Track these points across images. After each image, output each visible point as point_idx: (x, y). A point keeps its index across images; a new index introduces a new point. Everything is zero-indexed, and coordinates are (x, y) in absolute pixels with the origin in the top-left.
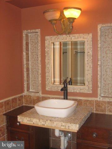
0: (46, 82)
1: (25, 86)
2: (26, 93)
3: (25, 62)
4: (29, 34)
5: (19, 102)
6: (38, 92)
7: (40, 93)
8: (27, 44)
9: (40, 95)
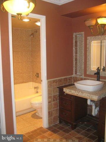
0: (87, 69)
1: (74, 70)
2: (74, 75)
3: (74, 54)
4: (78, 35)
5: (69, 81)
6: (82, 75)
7: (83, 75)
8: (76, 42)
9: (83, 77)
